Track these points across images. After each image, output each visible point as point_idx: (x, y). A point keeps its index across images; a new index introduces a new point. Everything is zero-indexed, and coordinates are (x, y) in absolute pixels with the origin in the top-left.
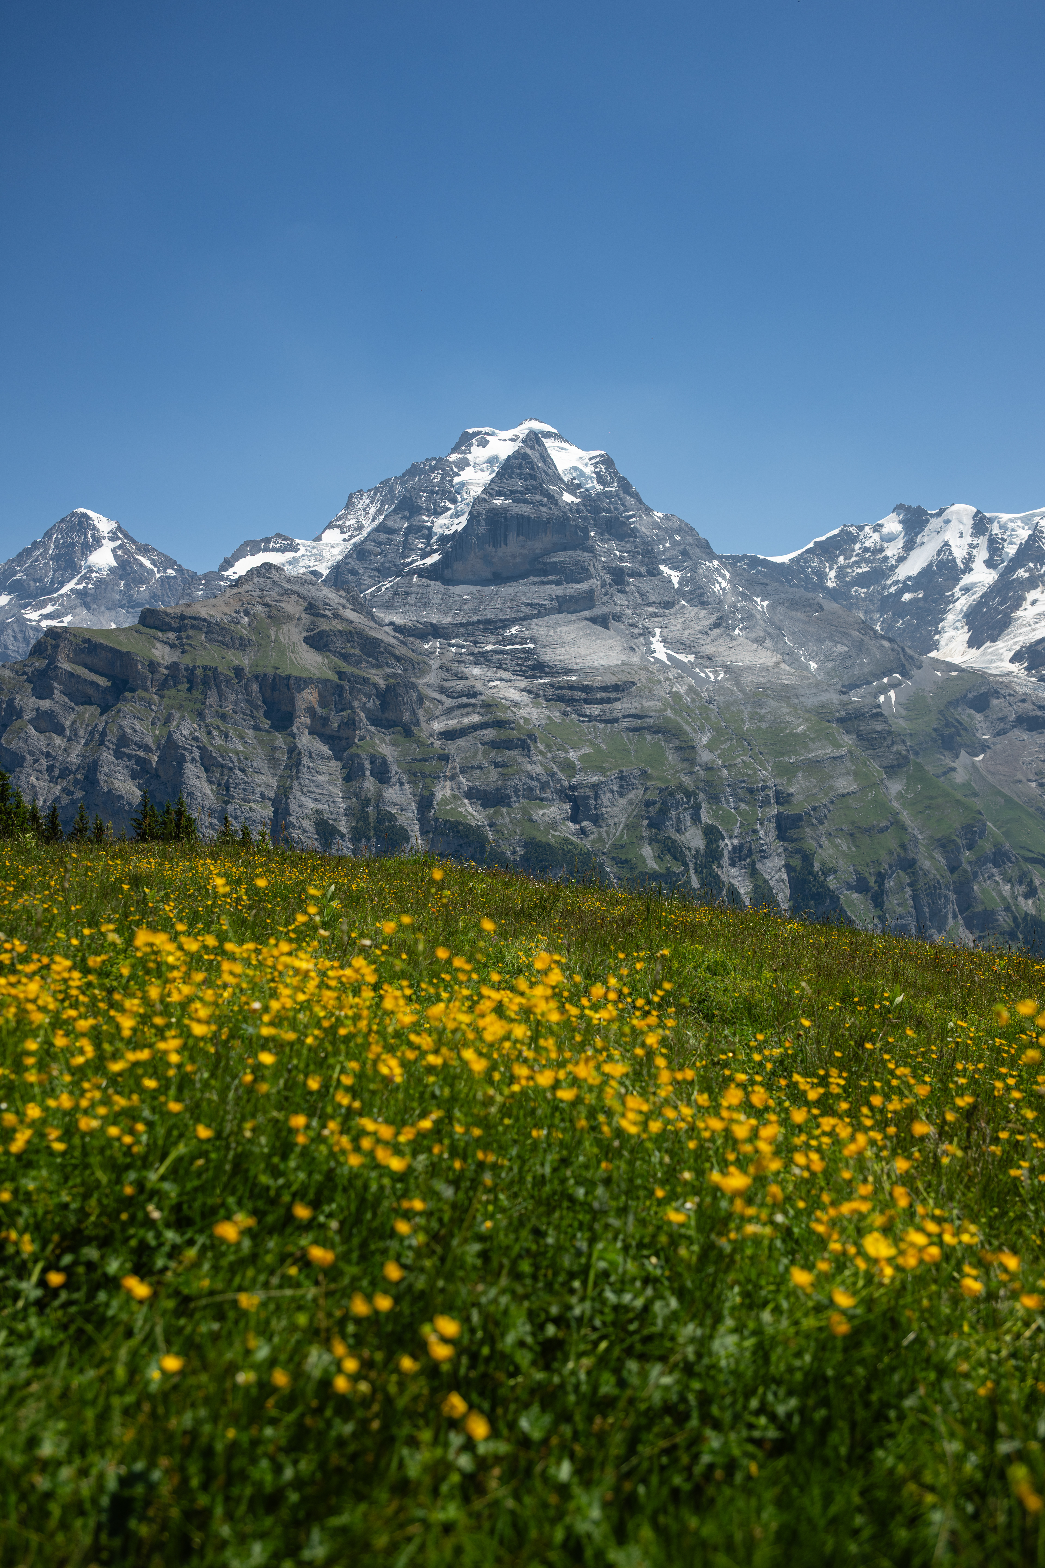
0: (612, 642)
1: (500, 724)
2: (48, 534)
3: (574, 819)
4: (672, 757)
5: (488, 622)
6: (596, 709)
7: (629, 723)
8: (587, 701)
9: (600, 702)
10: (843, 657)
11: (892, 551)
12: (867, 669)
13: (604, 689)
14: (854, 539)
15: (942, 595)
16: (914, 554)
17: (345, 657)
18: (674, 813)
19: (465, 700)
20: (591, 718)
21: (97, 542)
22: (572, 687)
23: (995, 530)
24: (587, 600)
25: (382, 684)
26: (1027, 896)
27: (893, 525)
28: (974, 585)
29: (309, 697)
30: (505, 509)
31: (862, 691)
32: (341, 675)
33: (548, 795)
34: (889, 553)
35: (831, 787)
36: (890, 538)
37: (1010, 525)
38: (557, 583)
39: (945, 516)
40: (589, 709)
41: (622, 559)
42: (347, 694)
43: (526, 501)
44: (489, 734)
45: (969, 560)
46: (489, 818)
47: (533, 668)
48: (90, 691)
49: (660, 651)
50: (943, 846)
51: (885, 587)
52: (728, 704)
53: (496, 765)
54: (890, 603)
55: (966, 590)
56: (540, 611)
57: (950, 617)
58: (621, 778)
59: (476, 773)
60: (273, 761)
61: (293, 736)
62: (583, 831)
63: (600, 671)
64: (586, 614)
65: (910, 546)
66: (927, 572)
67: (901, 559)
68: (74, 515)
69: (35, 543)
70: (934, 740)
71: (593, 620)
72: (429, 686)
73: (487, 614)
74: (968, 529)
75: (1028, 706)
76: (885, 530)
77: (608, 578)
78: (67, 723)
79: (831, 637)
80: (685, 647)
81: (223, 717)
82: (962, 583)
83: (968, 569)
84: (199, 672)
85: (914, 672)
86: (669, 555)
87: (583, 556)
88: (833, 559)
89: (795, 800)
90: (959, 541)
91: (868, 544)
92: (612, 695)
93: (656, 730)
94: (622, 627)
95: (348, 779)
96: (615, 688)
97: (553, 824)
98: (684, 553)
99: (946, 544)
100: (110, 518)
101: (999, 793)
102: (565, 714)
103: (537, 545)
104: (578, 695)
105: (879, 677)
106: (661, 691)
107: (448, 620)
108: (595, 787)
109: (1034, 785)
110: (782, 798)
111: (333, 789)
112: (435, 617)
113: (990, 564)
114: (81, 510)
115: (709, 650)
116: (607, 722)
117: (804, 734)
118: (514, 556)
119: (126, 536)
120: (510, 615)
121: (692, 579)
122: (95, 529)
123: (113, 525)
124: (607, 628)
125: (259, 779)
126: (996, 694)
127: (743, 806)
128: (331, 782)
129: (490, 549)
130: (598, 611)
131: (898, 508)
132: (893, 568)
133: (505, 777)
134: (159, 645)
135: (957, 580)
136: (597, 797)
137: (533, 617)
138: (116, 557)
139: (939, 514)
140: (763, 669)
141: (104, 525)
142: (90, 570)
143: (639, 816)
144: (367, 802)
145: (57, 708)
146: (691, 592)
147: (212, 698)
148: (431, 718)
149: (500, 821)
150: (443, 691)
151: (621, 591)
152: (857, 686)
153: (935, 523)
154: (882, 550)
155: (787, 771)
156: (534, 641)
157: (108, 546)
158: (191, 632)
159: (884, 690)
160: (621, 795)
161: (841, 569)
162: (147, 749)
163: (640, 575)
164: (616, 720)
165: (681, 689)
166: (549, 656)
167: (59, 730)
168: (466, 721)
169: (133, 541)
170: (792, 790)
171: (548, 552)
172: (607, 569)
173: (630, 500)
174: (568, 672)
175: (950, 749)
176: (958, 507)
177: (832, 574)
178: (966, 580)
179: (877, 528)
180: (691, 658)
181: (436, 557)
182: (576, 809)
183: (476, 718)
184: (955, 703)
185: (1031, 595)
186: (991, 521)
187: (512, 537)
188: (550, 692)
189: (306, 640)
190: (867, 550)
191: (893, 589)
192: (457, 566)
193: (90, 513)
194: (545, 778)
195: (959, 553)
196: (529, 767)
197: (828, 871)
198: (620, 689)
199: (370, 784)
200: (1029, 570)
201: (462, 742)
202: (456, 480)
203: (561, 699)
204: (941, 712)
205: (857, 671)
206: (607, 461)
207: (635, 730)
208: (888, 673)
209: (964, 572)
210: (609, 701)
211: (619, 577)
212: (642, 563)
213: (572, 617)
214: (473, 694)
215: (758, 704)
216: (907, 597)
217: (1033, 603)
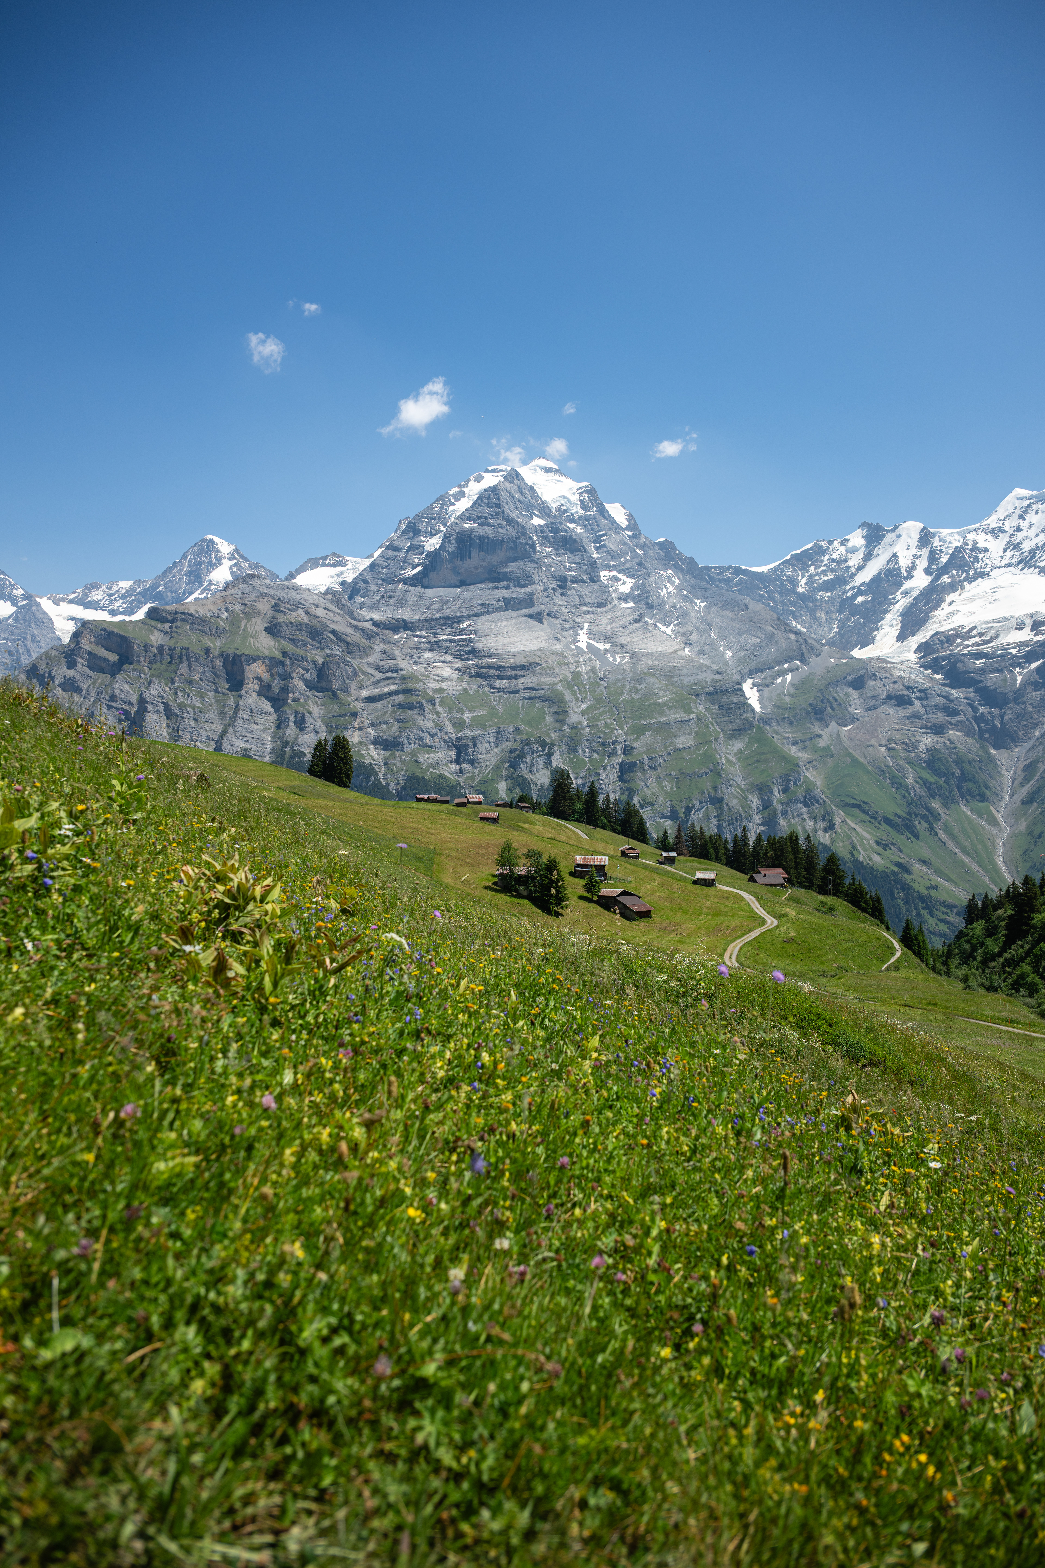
0: (540, 633)
1: (408, 691)
2: (184, 556)
3: (457, 761)
4: (549, 719)
5: (447, 618)
6: (503, 684)
7: (527, 694)
8: (499, 677)
9: (510, 678)
10: (754, 647)
11: (854, 561)
12: (772, 657)
13: (514, 668)
14: (823, 552)
15: (886, 598)
16: (871, 564)
17: (293, 641)
18: (528, 759)
19: (390, 674)
20: (499, 690)
21: (219, 561)
22: (490, 667)
23: (936, 543)
24: (529, 601)
25: (320, 661)
26: (826, 830)
27: (857, 539)
28: (912, 589)
29: (256, 669)
30: (471, 531)
31: (765, 674)
32: (285, 654)
33: (437, 744)
34: (851, 563)
35: (672, 743)
36: (853, 550)
37: (948, 539)
38: (507, 588)
39: (897, 532)
40: (499, 683)
41: (569, 569)
42: (288, 668)
43: (488, 525)
44: (399, 699)
45: (912, 568)
46: (385, 759)
47: (469, 653)
48: (103, 665)
49: (583, 640)
50: (760, 790)
51: (845, 592)
52: (617, 680)
53: (399, 721)
54: (846, 605)
55: (906, 593)
56: (488, 609)
57: (889, 616)
58: (498, 733)
59: (382, 727)
60: (222, 714)
61: (240, 696)
62: (461, 771)
63: (515, 655)
64: (527, 611)
65: (868, 558)
66: (876, 579)
67: (860, 568)
68: (204, 540)
69: (175, 563)
70: (808, 713)
71: (531, 616)
72: (368, 664)
73: (448, 612)
74: (914, 543)
75: (899, 687)
76: (850, 544)
77: (553, 584)
78: (84, 687)
79: (749, 631)
80: (606, 638)
81: (191, 682)
82: (903, 588)
83: (910, 576)
84: (177, 652)
85: (813, 659)
86: (627, 566)
87: (529, 567)
88: (805, 568)
89: (635, 752)
90: (906, 553)
91: (835, 556)
92: (519, 673)
93: (544, 699)
94: (556, 621)
95: (278, 727)
96: (523, 667)
97: (436, 765)
98: (640, 564)
99: (895, 555)
100: (230, 542)
101: (849, 754)
102: (481, 687)
103: (495, 559)
104: (493, 672)
105: (779, 663)
106: (566, 672)
107: (417, 617)
108: (474, 739)
109: (883, 749)
110: (628, 750)
111: (264, 735)
112: (406, 614)
113: (927, 571)
114: (209, 537)
115: (624, 640)
116: (511, 693)
117: (665, 704)
118: (476, 568)
119: (242, 556)
120: (465, 612)
121: (643, 585)
122: (218, 551)
123: (232, 547)
124: (541, 622)
125: (207, 726)
126: (873, 676)
127: (595, 756)
128: (265, 730)
129: (458, 562)
130: (535, 610)
131: (863, 525)
132: (853, 576)
133: (402, 730)
134: (156, 633)
135: (900, 585)
136: (475, 746)
137: (482, 614)
138: (232, 573)
139: (893, 530)
140: (663, 655)
141: (225, 547)
142: (211, 584)
143: (503, 761)
144: (286, 744)
145: (78, 676)
146: (639, 596)
147: (184, 669)
148: (361, 687)
149: (391, 761)
150: (378, 668)
151: (563, 594)
152: (762, 670)
153: (890, 537)
154: (846, 561)
155: (638, 731)
156: (476, 633)
157: (227, 563)
158: (179, 624)
159: (783, 673)
160: (497, 745)
161: (811, 577)
162: (131, 704)
163: (583, 581)
164: (517, 692)
165: (583, 669)
166: (482, 644)
167: (78, 690)
168: (386, 689)
169: (246, 560)
170: (636, 744)
171: (503, 563)
172: (554, 577)
173: (604, 522)
174: (491, 656)
175: (821, 719)
176: (909, 524)
177: (804, 581)
178: (907, 585)
179: (844, 542)
180: (608, 646)
181: (419, 569)
182: (458, 756)
183: (393, 688)
184: (835, 683)
185: (949, 598)
186: (933, 535)
187: (475, 553)
188: (473, 671)
189: (267, 629)
190: (833, 560)
191: (850, 594)
192: (433, 575)
193: (216, 539)
194: (433, 731)
195: (904, 563)
196: (421, 723)
197: (645, 803)
198: (524, 668)
199: (291, 730)
200: (952, 576)
201: (378, 705)
202: (451, 508)
203: (480, 675)
204: (820, 691)
205: (764, 658)
206: (591, 491)
207: (530, 698)
208: (789, 659)
209: (906, 578)
210: (516, 677)
211: (563, 583)
212: (586, 572)
213: (514, 614)
214: (396, 670)
215: (640, 681)
216: (860, 599)
217: (951, 604)
